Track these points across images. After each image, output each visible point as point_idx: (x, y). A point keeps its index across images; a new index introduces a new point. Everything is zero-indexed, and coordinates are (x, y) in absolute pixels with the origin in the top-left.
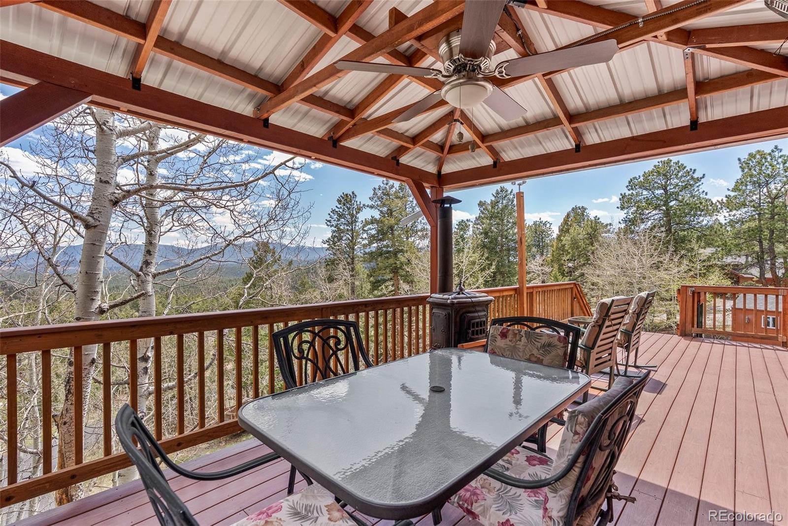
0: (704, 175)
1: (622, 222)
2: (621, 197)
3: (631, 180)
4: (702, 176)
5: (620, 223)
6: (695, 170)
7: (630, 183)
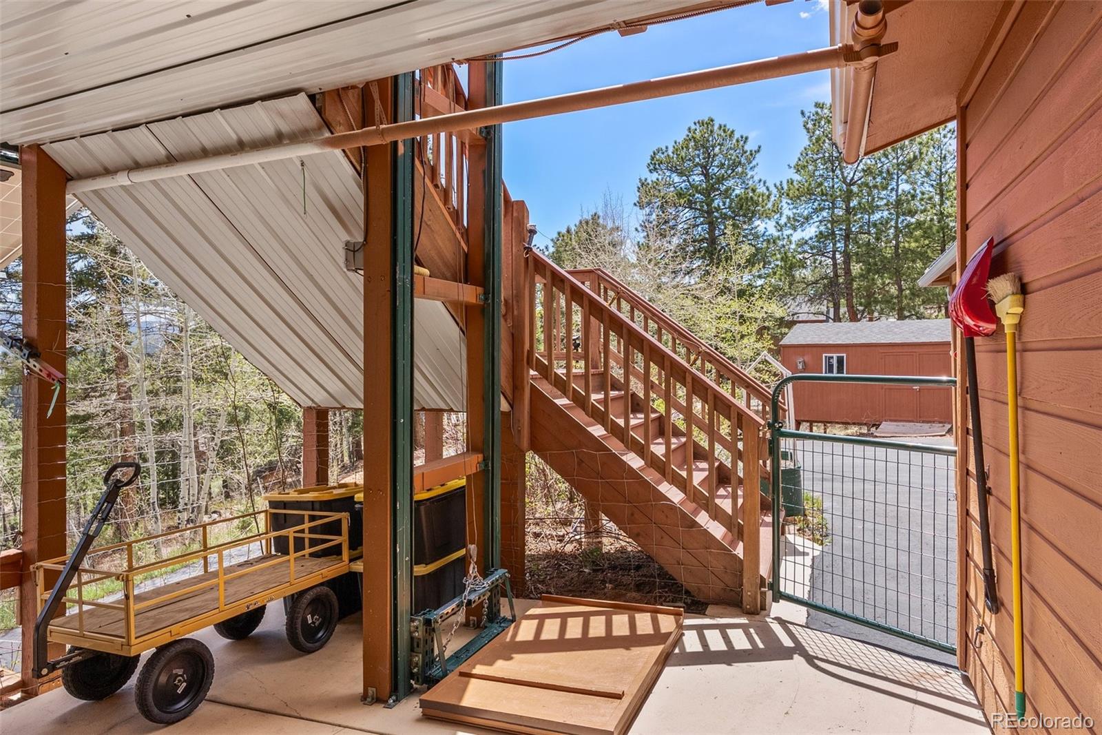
0: (760, 147)
1: (640, 229)
2: (639, 185)
3: (654, 153)
4: (756, 148)
5: (636, 229)
6: (747, 138)
7: (652, 159)
